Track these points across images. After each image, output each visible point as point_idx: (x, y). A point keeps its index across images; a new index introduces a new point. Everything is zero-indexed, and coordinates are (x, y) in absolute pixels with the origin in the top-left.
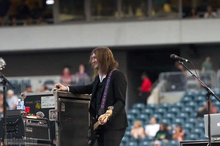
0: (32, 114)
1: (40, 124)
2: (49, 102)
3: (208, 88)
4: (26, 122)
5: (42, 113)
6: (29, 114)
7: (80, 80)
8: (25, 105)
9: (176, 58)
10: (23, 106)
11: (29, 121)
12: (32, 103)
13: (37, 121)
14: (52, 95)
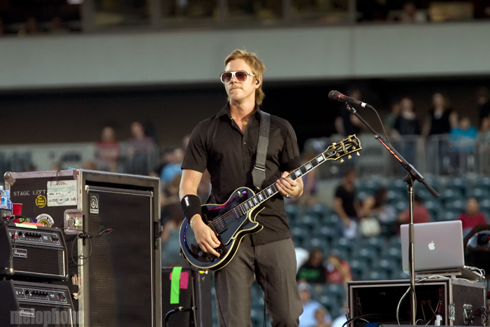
0: (28, 219)
1: (44, 241)
2: (65, 193)
3: (410, 165)
4: (13, 236)
5: (50, 217)
6: (21, 219)
7: (137, 154)
8: (13, 198)
9: (341, 99)
10: (8, 201)
11: (20, 234)
12: (27, 194)
13: (37, 234)
14: (71, 178)
